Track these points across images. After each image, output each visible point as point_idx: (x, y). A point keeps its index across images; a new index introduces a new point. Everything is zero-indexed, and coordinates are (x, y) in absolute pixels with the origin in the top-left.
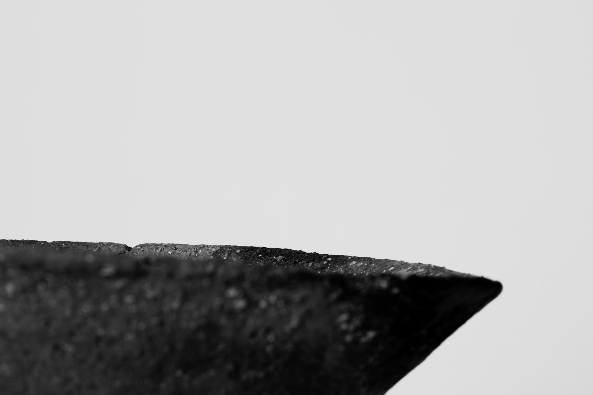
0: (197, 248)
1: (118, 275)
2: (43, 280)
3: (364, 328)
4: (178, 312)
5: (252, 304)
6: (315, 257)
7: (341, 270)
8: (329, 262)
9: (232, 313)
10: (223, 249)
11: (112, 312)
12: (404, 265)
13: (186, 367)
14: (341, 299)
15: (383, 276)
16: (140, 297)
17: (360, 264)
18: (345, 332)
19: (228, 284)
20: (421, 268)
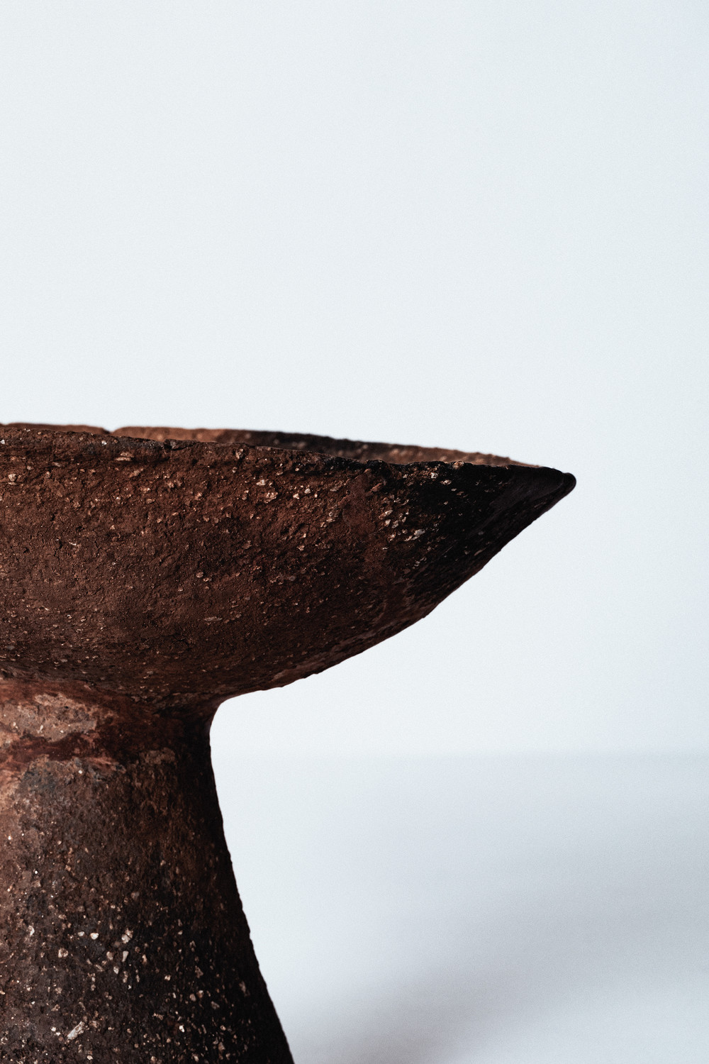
0: (195, 432)
1: (134, 462)
2: (50, 468)
3: (411, 525)
4: (201, 504)
5: (284, 496)
6: (346, 444)
7: (380, 459)
8: (364, 451)
9: (260, 506)
10: (227, 434)
11: (126, 503)
12: (457, 454)
13: (207, 568)
14: (384, 491)
15: (432, 465)
16: (158, 486)
17: (404, 453)
18: (388, 530)
19: (258, 473)
20: (480, 458)
